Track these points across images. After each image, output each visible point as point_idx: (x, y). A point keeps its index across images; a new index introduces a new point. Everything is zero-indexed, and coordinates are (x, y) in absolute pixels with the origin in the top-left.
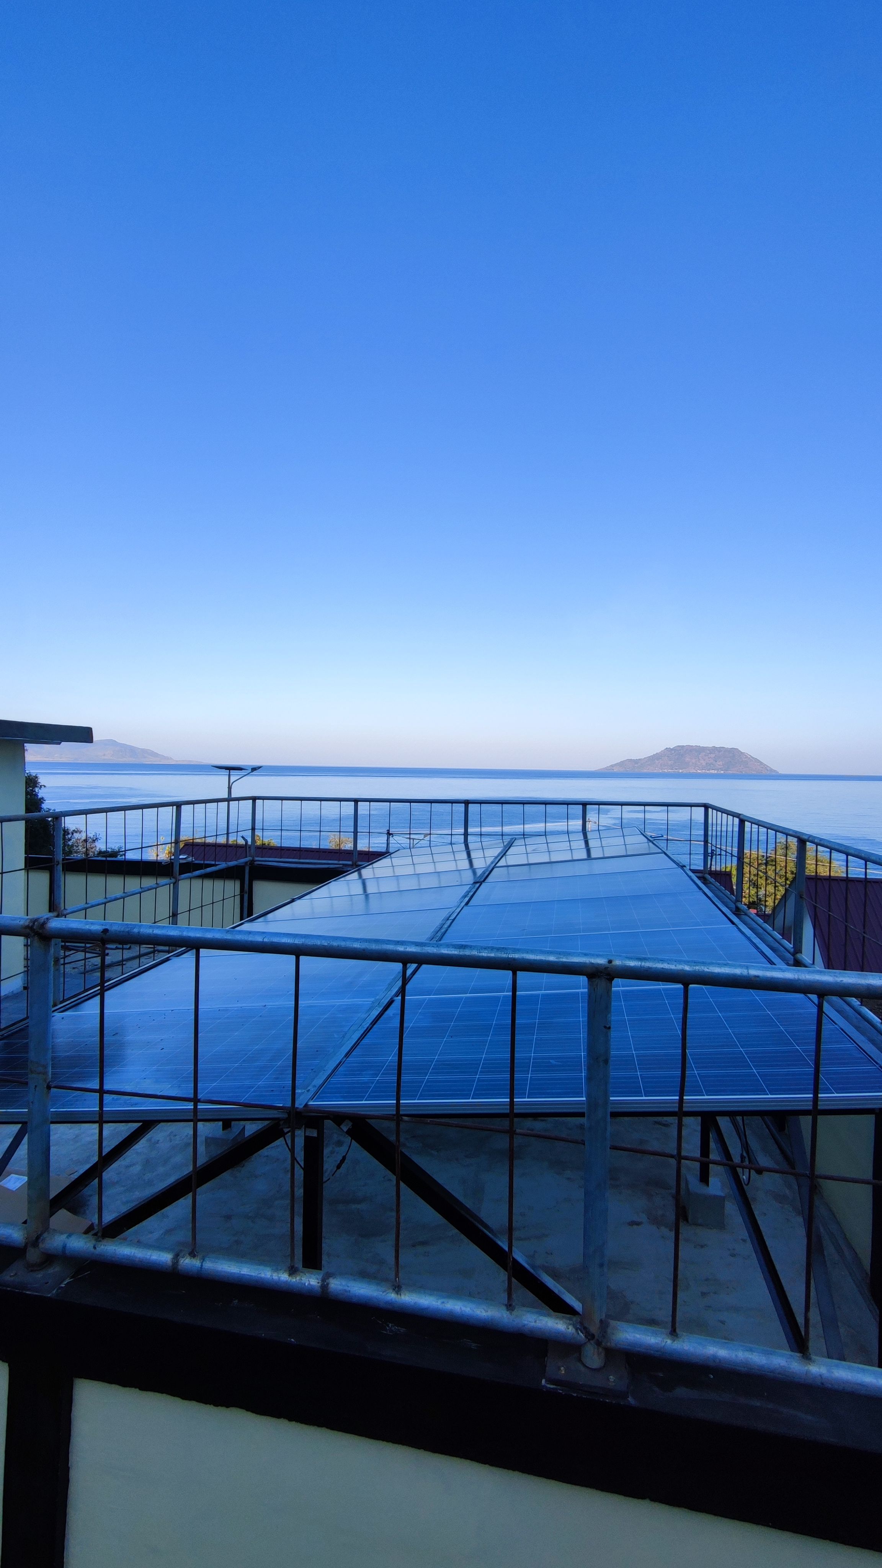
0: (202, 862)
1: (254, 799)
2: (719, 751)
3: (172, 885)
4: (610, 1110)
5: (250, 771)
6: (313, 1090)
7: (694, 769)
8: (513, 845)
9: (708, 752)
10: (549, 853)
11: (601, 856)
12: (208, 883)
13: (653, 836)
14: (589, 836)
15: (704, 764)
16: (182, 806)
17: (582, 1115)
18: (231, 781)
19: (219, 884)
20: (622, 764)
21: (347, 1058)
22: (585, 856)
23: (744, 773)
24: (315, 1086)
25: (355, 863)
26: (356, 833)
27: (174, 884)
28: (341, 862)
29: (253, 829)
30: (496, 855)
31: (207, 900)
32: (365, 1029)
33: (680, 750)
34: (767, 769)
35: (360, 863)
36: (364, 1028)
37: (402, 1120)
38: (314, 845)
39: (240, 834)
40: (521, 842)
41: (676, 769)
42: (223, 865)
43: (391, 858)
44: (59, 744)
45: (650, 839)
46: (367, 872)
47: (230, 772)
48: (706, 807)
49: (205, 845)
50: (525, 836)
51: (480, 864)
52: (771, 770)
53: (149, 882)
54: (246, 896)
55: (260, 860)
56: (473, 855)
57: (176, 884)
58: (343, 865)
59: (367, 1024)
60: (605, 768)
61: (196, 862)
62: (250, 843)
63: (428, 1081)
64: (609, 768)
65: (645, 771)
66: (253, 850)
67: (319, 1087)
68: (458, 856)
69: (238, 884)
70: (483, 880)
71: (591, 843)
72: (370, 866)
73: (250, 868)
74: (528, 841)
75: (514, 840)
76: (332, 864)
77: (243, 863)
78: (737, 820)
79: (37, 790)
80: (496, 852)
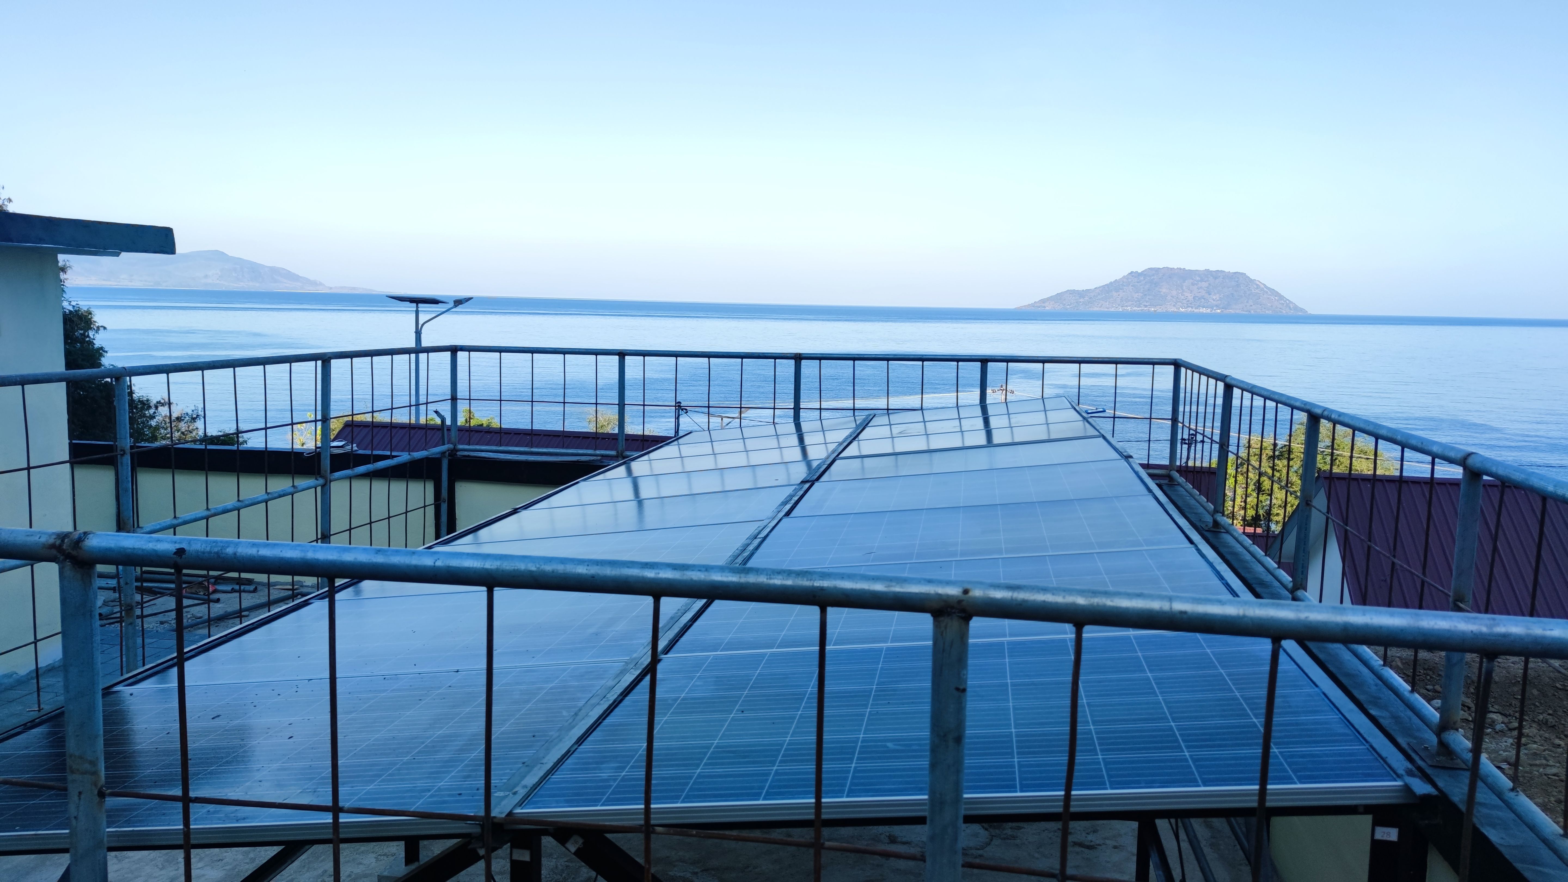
0: (368, 452)
1: (454, 350)
2: (1216, 278)
3: (319, 489)
4: (963, 812)
5: (452, 304)
6: (522, 792)
7: (1174, 306)
8: (869, 425)
9: (1198, 278)
10: (928, 438)
11: (1009, 441)
12: (380, 487)
13: (1089, 411)
14: (991, 411)
15: (1191, 298)
16: (332, 361)
17: (921, 820)
18: (421, 322)
19: (398, 487)
20: (1058, 297)
21: (579, 746)
22: (983, 441)
23: (1252, 312)
24: (525, 786)
25: (622, 454)
26: (622, 405)
27: (323, 486)
28: (598, 452)
29: (454, 399)
30: (840, 440)
31: (379, 511)
32: (611, 702)
33: (1153, 275)
34: (1290, 307)
35: (628, 453)
36: (608, 700)
37: (654, 832)
38: (556, 426)
39: (432, 407)
40: (884, 420)
41: (1146, 306)
42: (404, 457)
43: (679, 445)
44: (118, 255)
45: (1085, 415)
46: (640, 466)
47: (417, 307)
48: (1177, 365)
49: (373, 426)
50: (890, 411)
51: (818, 453)
52: (1296, 308)
53: (280, 484)
54: (444, 507)
55: (467, 449)
56: (808, 440)
57: (326, 488)
58: (602, 456)
59: (612, 697)
60: (1032, 305)
61: (361, 452)
62: (448, 422)
63: (699, 776)
64: (1038, 305)
65: (1096, 309)
66: (454, 434)
67: (531, 788)
68: (784, 442)
69: (430, 487)
70: (815, 477)
71: (994, 422)
72: (646, 457)
73: (449, 460)
74: (895, 418)
75: (871, 417)
76: (585, 454)
77: (437, 454)
78: (1221, 385)
79: (91, 333)
80: (841, 435)
